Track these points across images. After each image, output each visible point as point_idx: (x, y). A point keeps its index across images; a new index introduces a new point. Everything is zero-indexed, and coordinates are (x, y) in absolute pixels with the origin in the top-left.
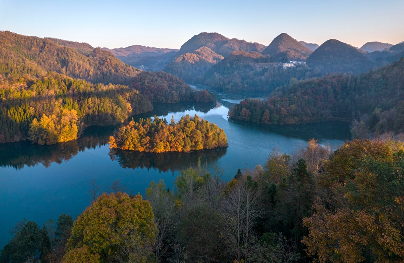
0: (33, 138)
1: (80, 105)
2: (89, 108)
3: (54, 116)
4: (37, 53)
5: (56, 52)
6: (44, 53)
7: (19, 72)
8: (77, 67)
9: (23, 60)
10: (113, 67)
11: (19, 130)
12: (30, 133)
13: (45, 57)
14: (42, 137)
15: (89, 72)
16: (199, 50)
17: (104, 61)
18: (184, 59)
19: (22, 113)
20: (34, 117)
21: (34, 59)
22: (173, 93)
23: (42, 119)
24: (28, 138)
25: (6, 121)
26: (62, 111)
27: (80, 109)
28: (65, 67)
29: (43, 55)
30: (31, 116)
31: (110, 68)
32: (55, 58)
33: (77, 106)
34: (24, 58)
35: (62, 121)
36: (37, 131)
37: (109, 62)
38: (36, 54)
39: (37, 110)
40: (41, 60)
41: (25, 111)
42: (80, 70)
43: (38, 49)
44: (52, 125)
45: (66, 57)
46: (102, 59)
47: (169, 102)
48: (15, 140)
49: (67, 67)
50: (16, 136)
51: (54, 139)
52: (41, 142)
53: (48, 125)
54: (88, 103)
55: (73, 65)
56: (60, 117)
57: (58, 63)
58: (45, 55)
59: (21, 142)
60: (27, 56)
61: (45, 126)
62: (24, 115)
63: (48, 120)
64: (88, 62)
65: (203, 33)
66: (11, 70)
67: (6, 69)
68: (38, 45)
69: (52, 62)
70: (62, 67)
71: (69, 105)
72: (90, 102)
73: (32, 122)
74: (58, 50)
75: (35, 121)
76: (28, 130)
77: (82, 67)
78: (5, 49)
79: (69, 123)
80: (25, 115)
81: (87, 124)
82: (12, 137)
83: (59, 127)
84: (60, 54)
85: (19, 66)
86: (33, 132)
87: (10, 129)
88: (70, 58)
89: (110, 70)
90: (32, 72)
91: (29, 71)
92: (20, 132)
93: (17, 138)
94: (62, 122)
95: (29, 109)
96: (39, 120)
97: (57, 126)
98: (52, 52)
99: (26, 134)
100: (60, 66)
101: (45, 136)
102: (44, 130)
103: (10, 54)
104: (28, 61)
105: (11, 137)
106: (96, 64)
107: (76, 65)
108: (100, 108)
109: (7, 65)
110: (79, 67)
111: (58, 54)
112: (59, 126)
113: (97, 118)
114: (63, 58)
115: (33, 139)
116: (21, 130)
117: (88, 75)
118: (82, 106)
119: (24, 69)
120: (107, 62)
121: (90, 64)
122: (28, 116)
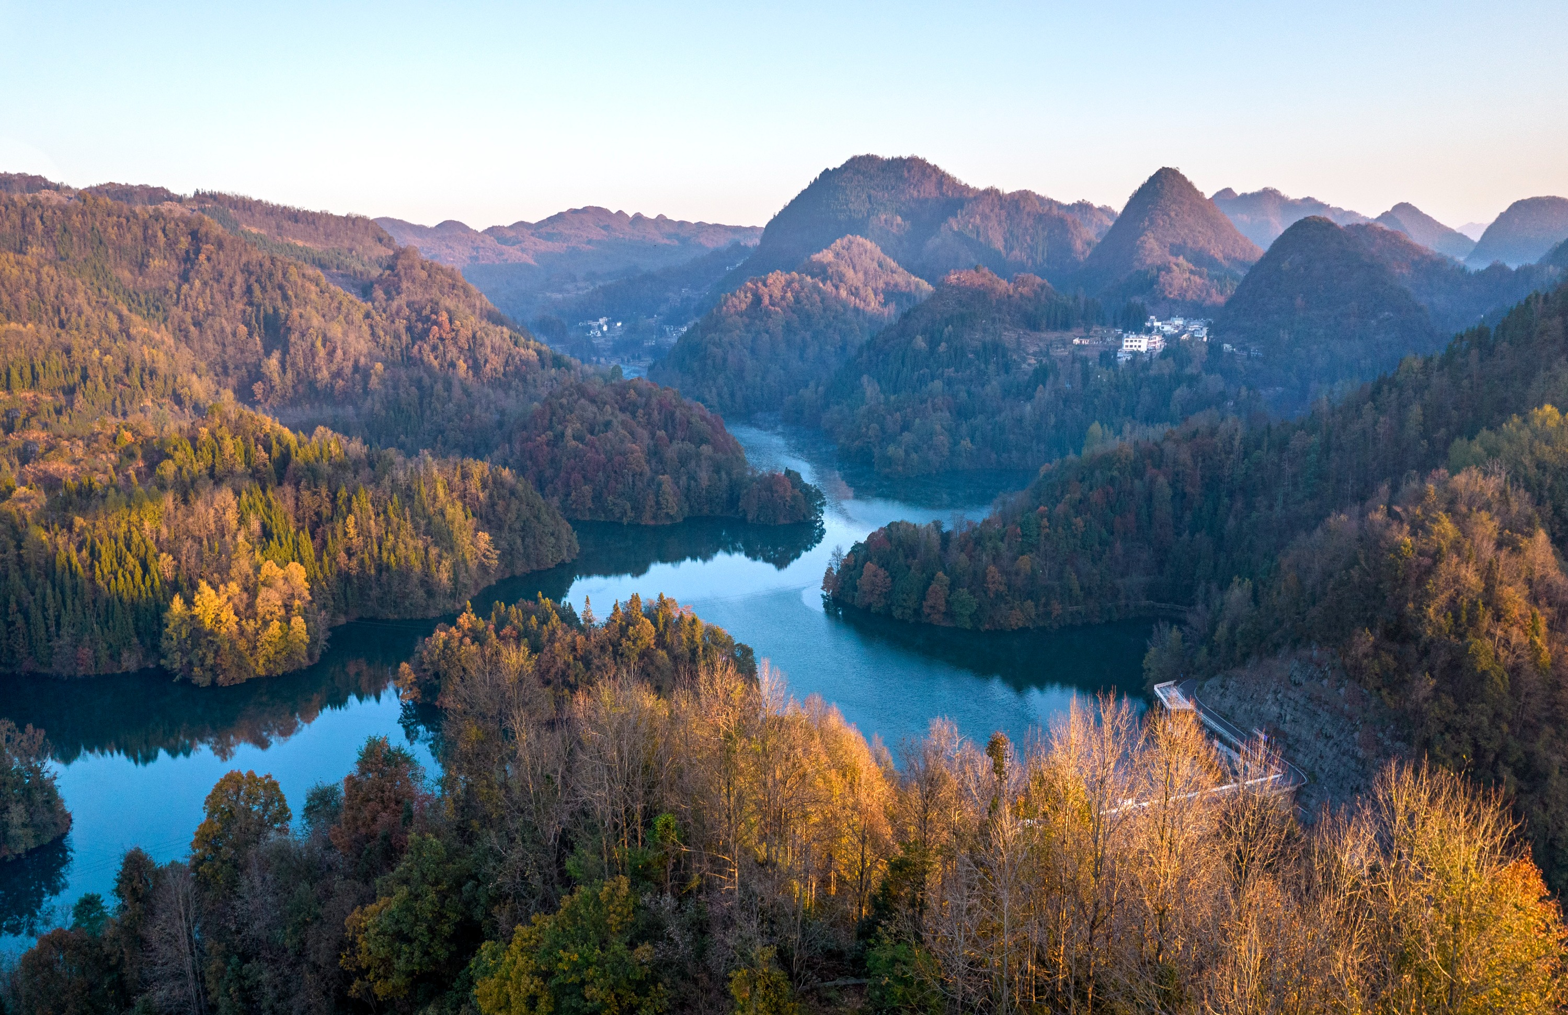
0: (175, 662)
1: (318, 541)
2: (350, 553)
3: (234, 588)
4: (172, 286)
5: (239, 279)
6: (197, 283)
7: (112, 385)
8: (322, 353)
9: (121, 318)
10: (461, 350)
11: (133, 633)
12: (165, 644)
13: (201, 306)
14: (202, 660)
15: (366, 376)
16: (826, 256)
17: (428, 319)
18: (758, 299)
19: (138, 572)
20: (175, 587)
21: (160, 315)
22: (660, 485)
23: (197, 597)
24: (162, 662)
25: (94, 602)
26: (257, 568)
27: (319, 559)
28: (276, 355)
29: (194, 294)
30: (164, 582)
31: (453, 353)
32: (240, 306)
33: (308, 547)
34: (125, 312)
35: (261, 607)
36: (185, 640)
37: (447, 326)
38: (166, 291)
39: (183, 562)
40: (188, 319)
41: (145, 569)
42: (334, 368)
43: (174, 263)
44: (228, 616)
45: (279, 303)
46: (419, 313)
47: (647, 520)
48: (125, 665)
49: (285, 352)
50: (125, 655)
51: (240, 667)
52: (200, 677)
53: (217, 620)
54: (346, 533)
55: (305, 345)
56: (251, 590)
57: (250, 334)
58: (201, 293)
59: (143, 672)
60: (132, 297)
61: (208, 623)
62: (144, 583)
63: (217, 602)
64: (365, 328)
65: (861, 158)
66: (85, 377)
67: (65, 372)
68: (172, 244)
69: (228, 329)
70: (268, 354)
71: (281, 545)
72: (352, 532)
73: (167, 608)
74: (247, 270)
75: (177, 604)
76: (160, 634)
77: (339, 352)
78: (52, 272)
79: (283, 612)
80: (148, 583)
81: (346, 613)
82: (115, 656)
83: (250, 626)
84: (256, 288)
85: (108, 358)
86: (175, 643)
87: (106, 630)
88: (295, 312)
89: (453, 365)
90: (159, 385)
91: (146, 377)
92: (135, 640)
93: (130, 662)
94: (260, 610)
95: (157, 557)
96: (189, 602)
97: (244, 622)
98: (226, 279)
99: (156, 647)
100: (259, 347)
101: (211, 655)
102: (207, 634)
103: (73, 292)
104: (139, 326)
105: (111, 656)
106: (398, 337)
107: (319, 343)
108: (385, 554)
109: (68, 351)
110: (331, 354)
111: (249, 290)
112: (252, 622)
113: (375, 593)
114: (271, 311)
115: (177, 666)
116: (138, 634)
117: (366, 391)
118: (324, 543)
119: (127, 371)
120: (440, 325)
121: (373, 334)
122: (157, 583)
